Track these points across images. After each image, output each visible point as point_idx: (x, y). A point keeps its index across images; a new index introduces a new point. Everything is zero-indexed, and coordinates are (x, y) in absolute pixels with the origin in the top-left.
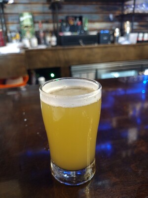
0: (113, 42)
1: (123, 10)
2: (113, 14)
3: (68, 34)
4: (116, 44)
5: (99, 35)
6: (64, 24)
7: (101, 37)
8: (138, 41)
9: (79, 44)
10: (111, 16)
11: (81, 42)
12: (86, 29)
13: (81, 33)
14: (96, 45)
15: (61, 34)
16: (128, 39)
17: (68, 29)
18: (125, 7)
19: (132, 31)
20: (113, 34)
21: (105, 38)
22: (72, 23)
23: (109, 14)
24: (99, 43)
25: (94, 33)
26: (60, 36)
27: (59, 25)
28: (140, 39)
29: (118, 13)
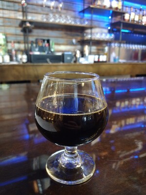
0: (75, 62)
1: (83, 36)
2: (76, 39)
3: (37, 53)
4: (78, 63)
5: (63, 55)
6: (34, 45)
7: (65, 57)
8: (95, 62)
9: (47, 62)
10: (74, 41)
11: (48, 60)
12: (52, 50)
13: (48, 53)
14: (61, 63)
15: (31, 53)
16: (87, 60)
17: (37, 49)
18: (85, 35)
19: (90, 53)
20: (75, 55)
21: (69, 58)
22: (41, 44)
23: (72, 39)
24: (63, 62)
25: (60, 54)
26: (30, 55)
27: (30, 45)
28: (97, 60)
29: (79, 38)
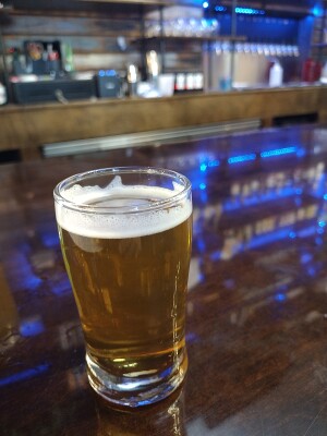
0: (127, 94)
1: (143, 29)
2: (125, 36)
3: (31, 79)
4: (133, 97)
5: (96, 79)
6: (22, 59)
7: (101, 83)
8: (176, 91)
9: (55, 99)
10: (122, 42)
11: (59, 94)
12: (68, 68)
13: (57, 77)
14: (94, 100)
15: (15, 80)
16: (156, 87)
17: (30, 69)
18: (147, 24)
19: (164, 70)
20: (126, 78)
21: (110, 86)
22: (37, 55)
23: (117, 36)
24: (98, 96)
25: (87, 77)
26: (13, 84)
27: (9, 60)
28: (180, 86)
29: (134, 34)
